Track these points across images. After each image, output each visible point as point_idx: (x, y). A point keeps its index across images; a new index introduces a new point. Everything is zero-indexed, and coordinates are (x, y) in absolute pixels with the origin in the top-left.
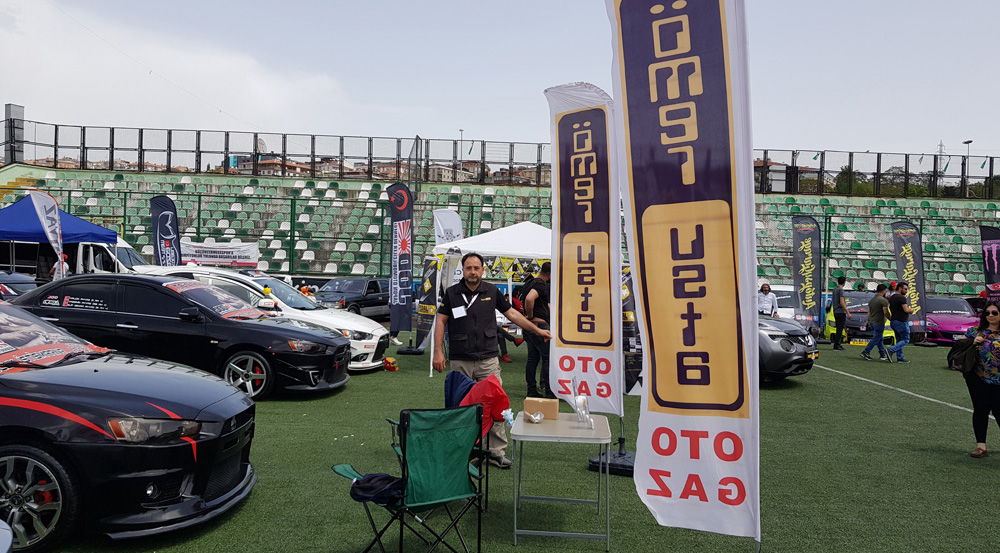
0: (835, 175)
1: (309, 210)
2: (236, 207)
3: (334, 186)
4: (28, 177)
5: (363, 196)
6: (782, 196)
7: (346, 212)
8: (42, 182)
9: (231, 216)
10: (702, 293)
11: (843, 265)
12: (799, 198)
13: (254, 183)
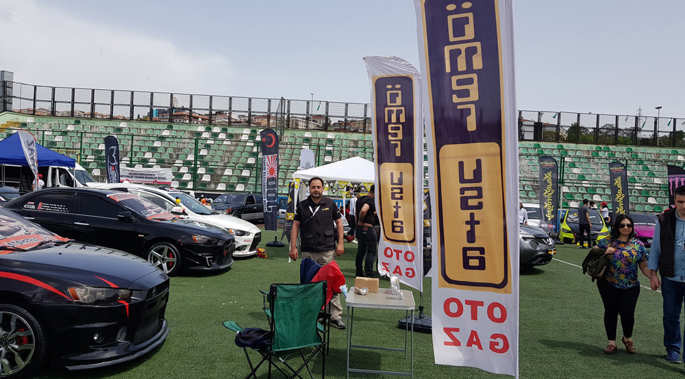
0: (567, 129)
1: (208, 147)
2: (157, 144)
3: (224, 130)
4: (15, 121)
5: (244, 138)
6: (532, 143)
7: (232, 148)
8: (24, 125)
9: (153, 150)
10: (480, 206)
11: (572, 190)
12: (543, 144)
13: (170, 128)
